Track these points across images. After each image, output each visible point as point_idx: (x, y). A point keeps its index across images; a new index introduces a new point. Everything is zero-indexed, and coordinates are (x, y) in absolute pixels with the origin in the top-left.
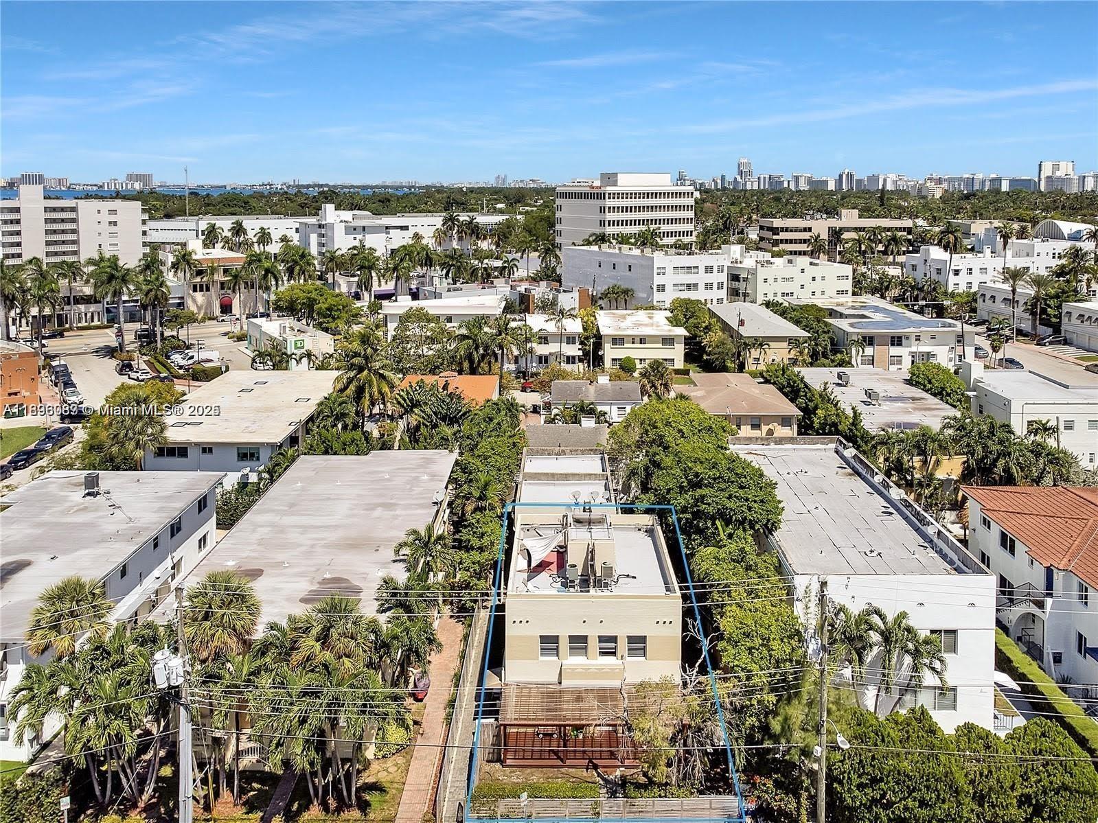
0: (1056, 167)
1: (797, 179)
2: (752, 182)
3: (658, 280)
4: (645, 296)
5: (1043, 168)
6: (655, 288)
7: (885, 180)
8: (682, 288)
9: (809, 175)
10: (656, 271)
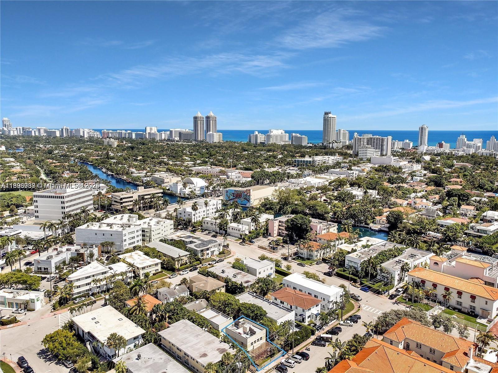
0: (151, 129)
1: (39, 130)
2: (14, 131)
3: (124, 238)
4: (119, 244)
5: (147, 129)
6: (123, 241)
7: (84, 132)
8: (130, 239)
9: (45, 128)
10: (123, 235)
